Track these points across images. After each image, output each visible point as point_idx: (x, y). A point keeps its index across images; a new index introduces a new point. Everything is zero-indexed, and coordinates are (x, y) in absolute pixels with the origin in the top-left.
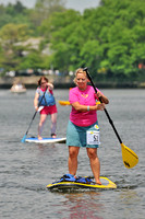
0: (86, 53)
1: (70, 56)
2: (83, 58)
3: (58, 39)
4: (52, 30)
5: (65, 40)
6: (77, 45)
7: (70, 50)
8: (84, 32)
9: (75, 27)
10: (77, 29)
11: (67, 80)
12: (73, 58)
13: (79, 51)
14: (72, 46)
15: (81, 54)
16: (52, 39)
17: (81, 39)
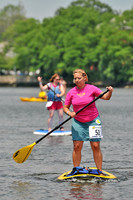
0: (45, 56)
1: (30, 59)
2: (42, 60)
3: (20, 44)
4: (16, 36)
5: (26, 45)
6: (37, 49)
7: (31, 53)
8: (42, 38)
9: (35, 34)
10: (37, 35)
11: (28, 80)
12: (33, 60)
13: (38, 55)
14: (33, 50)
15: (40, 57)
16: (15, 44)
17: (40, 44)
